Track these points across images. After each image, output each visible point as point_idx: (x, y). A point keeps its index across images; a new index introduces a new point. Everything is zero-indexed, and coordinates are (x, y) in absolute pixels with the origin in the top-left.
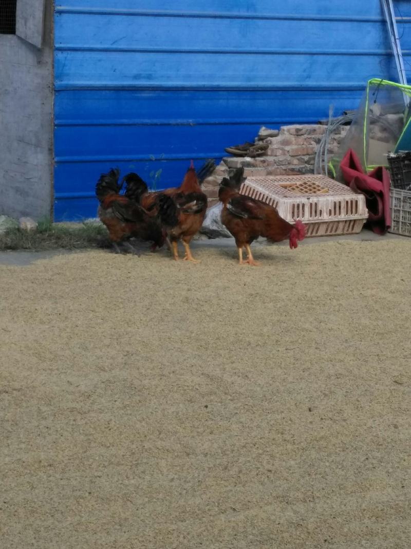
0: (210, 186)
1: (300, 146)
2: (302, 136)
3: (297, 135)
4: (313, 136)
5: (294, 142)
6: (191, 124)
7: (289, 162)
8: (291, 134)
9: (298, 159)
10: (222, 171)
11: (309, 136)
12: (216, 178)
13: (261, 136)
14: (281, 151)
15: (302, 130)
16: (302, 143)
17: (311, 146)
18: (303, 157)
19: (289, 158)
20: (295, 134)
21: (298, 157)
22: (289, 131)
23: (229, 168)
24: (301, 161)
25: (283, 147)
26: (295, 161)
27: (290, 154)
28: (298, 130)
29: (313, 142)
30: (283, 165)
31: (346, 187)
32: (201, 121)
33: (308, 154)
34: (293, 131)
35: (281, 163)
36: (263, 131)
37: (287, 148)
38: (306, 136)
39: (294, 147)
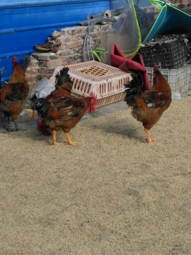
0: (29, 74)
1: (74, 42)
2: (75, 35)
3: (72, 34)
4: (80, 34)
5: (71, 39)
6: (12, 32)
7: (69, 53)
8: (69, 34)
9: (74, 51)
10: (35, 63)
11: (79, 35)
12: (32, 68)
13: (54, 37)
14: (65, 46)
15: (75, 30)
16: (75, 40)
17: (79, 41)
18: (76, 49)
19: (69, 50)
20: (71, 34)
21: (74, 49)
22: (68, 32)
23: (39, 61)
24: (75, 52)
25: (66, 43)
26: (72, 52)
27: (70, 47)
28: (73, 31)
29: (80, 39)
30: (66, 55)
31: (116, 68)
32: (17, 29)
33: (78, 47)
34: (70, 32)
35: (65, 54)
36: (55, 34)
37: (68, 44)
38: (77, 34)
39: (72, 42)
